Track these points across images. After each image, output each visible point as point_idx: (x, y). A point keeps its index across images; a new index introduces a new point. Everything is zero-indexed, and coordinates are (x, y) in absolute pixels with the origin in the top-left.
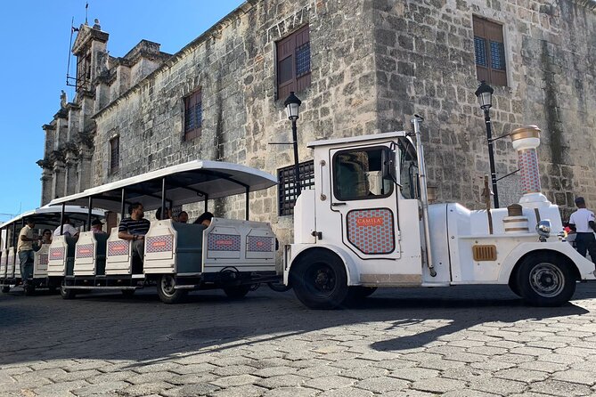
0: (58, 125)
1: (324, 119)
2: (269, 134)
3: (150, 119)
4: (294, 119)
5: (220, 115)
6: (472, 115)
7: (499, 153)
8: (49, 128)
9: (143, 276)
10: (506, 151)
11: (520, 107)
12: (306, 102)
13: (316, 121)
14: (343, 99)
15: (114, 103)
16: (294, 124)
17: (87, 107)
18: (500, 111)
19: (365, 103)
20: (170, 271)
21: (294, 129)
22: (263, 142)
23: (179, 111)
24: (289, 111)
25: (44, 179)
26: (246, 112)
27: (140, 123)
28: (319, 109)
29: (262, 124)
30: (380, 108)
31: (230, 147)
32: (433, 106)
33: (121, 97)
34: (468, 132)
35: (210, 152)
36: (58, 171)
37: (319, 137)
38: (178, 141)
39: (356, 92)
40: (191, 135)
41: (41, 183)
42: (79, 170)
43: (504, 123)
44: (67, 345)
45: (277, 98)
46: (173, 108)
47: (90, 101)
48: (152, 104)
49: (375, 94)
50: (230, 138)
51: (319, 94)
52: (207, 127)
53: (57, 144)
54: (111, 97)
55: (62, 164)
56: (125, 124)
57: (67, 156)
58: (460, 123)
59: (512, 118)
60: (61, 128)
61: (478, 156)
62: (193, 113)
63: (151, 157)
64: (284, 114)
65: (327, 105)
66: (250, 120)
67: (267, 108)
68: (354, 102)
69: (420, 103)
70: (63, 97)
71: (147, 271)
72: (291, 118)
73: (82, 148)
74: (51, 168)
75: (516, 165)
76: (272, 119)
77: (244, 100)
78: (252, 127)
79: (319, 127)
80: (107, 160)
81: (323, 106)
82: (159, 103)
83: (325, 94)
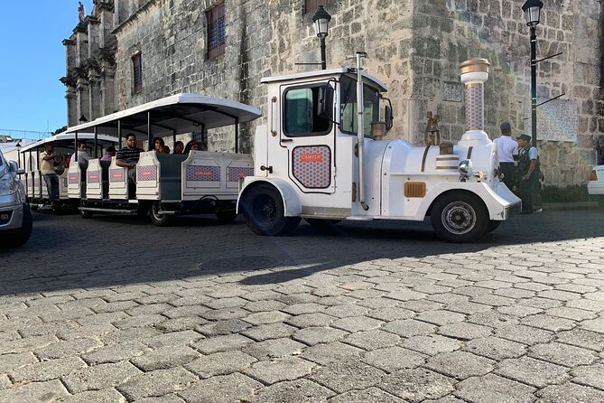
0: (78, 40)
1: (355, 36)
2: (296, 52)
3: (171, 34)
4: (322, 37)
5: (244, 30)
6: (517, 33)
7: (542, 75)
8: (69, 43)
9: (136, 201)
10: (550, 73)
11: (571, 22)
12: (336, 17)
13: (346, 38)
14: (377, 13)
15: (134, 17)
16: (323, 41)
17: (107, 21)
18: (548, 28)
19: (400, 18)
20: (155, 198)
21: (323, 47)
22: (289, 61)
23: (201, 26)
24: (317, 27)
25: (69, 97)
26: (271, 28)
27: (161, 39)
28: (350, 24)
29: (289, 41)
30: (417, 24)
31: (255, 66)
32: (474, 22)
33: (141, 10)
34: (510, 52)
35: (234, 72)
36: (81, 89)
37: (349, 57)
38: (201, 58)
39: (390, 6)
40: (214, 52)
41: (66, 100)
42: (103, 88)
43: (551, 41)
44: (104, 272)
45: (305, 12)
46: (195, 23)
47: (109, 14)
48: (173, 19)
49: (411, 9)
50: (255, 55)
51: (350, 8)
52: (231, 44)
53: (78, 60)
54: (130, 10)
55: (85, 81)
56: (146, 40)
57: (90, 73)
58: (502, 42)
59: (560, 35)
60: (81, 44)
61: (518, 79)
62: (216, 28)
63: (174, 76)
64: (312, 30)
65: (358, 20)
66: (275, 37)
67: (294, 23)
68: (388, 17)
69: (460, 19)
70: (81, 9)
71: (139, 197)
72: (319, 35)
73: (104, 65)
74: (75, 86)
75: (560, 89)
76: (299, 36)
77: (269, 15)
78: (278, 44)
79: (349, 45)
80: (130, 78)
81: (354, 21)
82: (180, 18)
83: (356, 8)
